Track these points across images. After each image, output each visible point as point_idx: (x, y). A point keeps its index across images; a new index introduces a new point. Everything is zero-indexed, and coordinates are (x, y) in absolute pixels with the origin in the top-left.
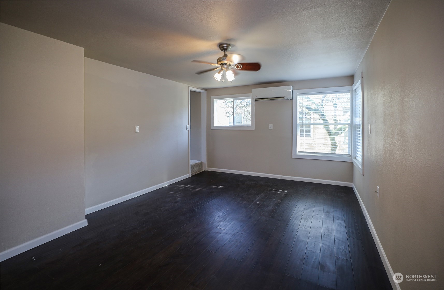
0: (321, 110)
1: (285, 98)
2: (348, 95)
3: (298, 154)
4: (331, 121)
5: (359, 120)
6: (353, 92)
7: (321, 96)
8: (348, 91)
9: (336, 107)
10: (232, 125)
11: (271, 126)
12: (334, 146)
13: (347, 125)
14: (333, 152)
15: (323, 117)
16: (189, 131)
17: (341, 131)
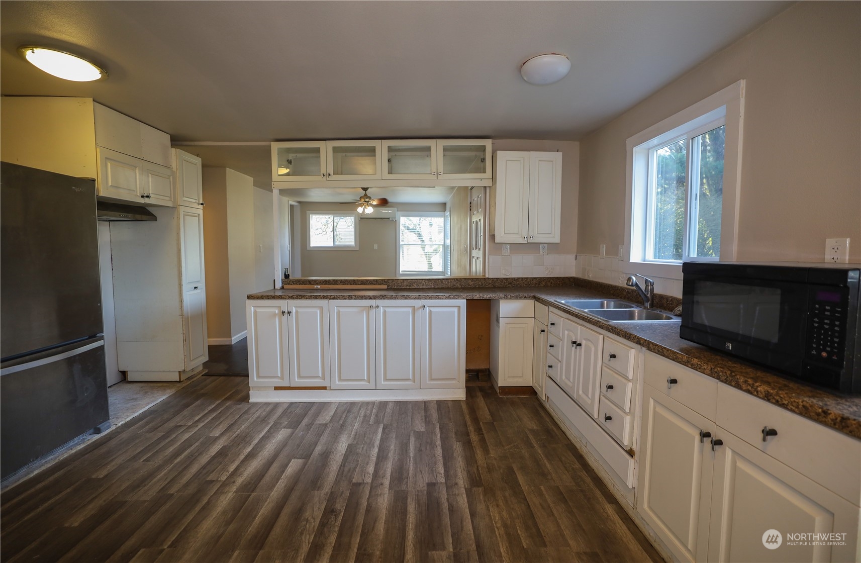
0: (418, 229)
1: (390, 219)
2: (442, 219)
3: (401, 273)
4: (427, 242)
5: (448, 242)
6: (445, 217)
7: (418, 218)
8: (441, 216)
9: (432, 225)
10: (331, 244)
11: (376, 247)
12: (430, 264)
13: (441, 246)
14: (430, 270)
15: (420, 236)
16: (289, 251)
17: (436, 252)
